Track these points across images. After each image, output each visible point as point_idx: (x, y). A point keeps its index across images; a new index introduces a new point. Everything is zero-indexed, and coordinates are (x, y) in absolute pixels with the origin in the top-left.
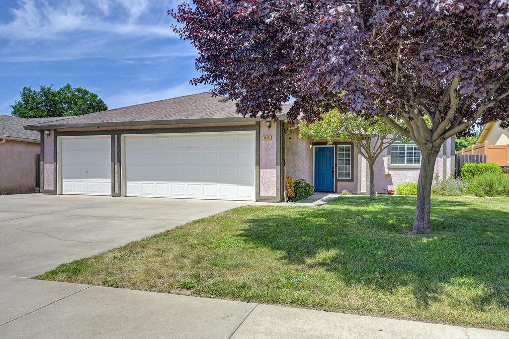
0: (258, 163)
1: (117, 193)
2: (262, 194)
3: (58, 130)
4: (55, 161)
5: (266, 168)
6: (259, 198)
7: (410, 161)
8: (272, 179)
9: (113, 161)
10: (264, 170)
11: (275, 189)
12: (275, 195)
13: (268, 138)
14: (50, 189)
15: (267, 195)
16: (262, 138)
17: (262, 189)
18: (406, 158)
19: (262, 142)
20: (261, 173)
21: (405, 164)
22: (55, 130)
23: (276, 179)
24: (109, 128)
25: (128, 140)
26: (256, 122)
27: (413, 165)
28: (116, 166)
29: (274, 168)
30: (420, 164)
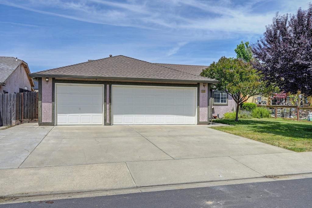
0: (198, 105)
1: (108, 122)
2: (200, 121)
3: (56, 78)
4: (53, 100)
5: (203, 107)
6: (199, 123)
7: (222, 101)
8: (206, 112)
9: (105, 101)
11: (207, 118)
12: (207, 121)
13: (204, 91)
14: (48, 121)
15: (203, 121)
16: (200, 91)
17: (200, 118)
18: (220, 100)
19: (201, 94)
20: (200, 110)
21: (220, 103)
24: (102, 80)
25: (115, 87)
26: (198, 83)
27: (223, 103)
28: (108, 105)
29: (206, 107)
30: (226, 103)
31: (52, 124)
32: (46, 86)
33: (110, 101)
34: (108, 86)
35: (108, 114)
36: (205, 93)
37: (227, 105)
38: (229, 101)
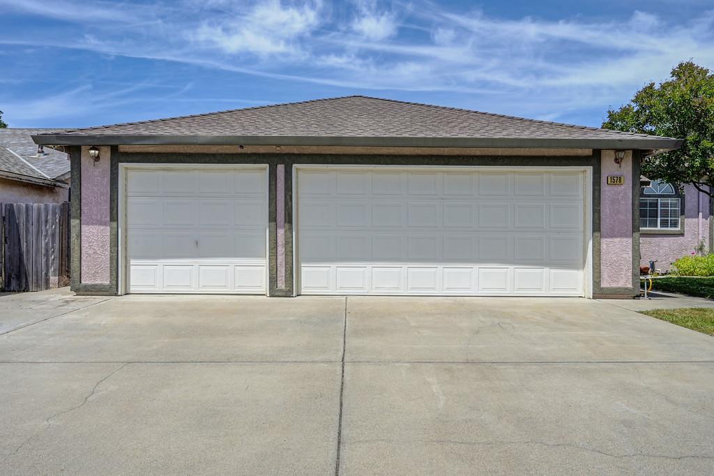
0: (597, 227)
1: (283, 287)
2: (604, 284)
3: (123, 148)
4: (114, 217)
5: (613, 236)
6: (600, 293)
7: (664, 224)
8: (624, 256)
9: (273, 218)
10: (609, 240)
11: (630, 274)
12: (630, 286)
13: (616, 180)
14: (98, 282)
15: (614, 285)
16: (604, 180)
17: (605, 275)
18: (659, 219)
19: (606, 189)
20: (604, 246)
21: (659, 228)
22: (114, 149)
23: (631, 255)
24: (262, 150)
25: (302, 172)
26: (594, 150)
27: (669, 229)
28: (281, 232)
29: (627, 236)
30: (679, 229)
31: (112, 290)
32: (95, 173)
33: (289, 219)
34: (281, 168)
35: (281, 258)
36: (623, 187)
37: (682, 235)
38: (687, 221)
